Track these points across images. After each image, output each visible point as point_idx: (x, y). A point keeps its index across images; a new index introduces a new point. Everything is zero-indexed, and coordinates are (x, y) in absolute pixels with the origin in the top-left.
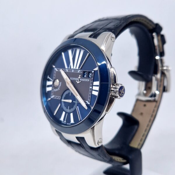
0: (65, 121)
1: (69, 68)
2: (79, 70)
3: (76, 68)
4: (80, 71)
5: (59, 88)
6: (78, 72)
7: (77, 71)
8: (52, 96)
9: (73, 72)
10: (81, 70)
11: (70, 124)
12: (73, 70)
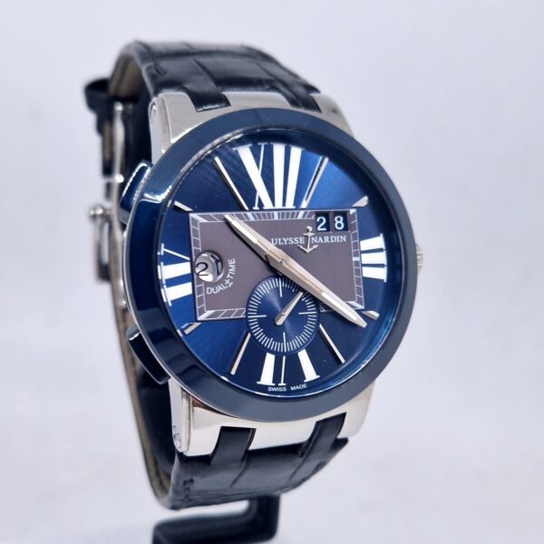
0: (282, 384)
1: (256, 208)
2: (302, 213)
3: (284, 204)
4: (305, 213)
5: (227, 282)
6: (300, 217)
7: (293, 214)
8: (202, 312)
9: (276, 218)
10: (309, 211)
11: (304, 386)
12: (276, 213)
